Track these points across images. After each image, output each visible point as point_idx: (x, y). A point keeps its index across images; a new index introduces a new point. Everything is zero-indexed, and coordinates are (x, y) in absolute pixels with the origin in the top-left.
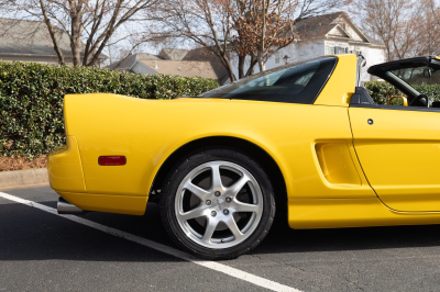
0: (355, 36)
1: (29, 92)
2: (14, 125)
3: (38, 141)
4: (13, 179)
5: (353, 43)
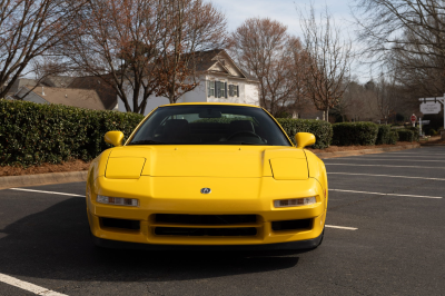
0: (232, 72)
1: (27, 121)
2: (16, 145)
3: (30, 156)
4: (17, 181)
5: (232, 78)
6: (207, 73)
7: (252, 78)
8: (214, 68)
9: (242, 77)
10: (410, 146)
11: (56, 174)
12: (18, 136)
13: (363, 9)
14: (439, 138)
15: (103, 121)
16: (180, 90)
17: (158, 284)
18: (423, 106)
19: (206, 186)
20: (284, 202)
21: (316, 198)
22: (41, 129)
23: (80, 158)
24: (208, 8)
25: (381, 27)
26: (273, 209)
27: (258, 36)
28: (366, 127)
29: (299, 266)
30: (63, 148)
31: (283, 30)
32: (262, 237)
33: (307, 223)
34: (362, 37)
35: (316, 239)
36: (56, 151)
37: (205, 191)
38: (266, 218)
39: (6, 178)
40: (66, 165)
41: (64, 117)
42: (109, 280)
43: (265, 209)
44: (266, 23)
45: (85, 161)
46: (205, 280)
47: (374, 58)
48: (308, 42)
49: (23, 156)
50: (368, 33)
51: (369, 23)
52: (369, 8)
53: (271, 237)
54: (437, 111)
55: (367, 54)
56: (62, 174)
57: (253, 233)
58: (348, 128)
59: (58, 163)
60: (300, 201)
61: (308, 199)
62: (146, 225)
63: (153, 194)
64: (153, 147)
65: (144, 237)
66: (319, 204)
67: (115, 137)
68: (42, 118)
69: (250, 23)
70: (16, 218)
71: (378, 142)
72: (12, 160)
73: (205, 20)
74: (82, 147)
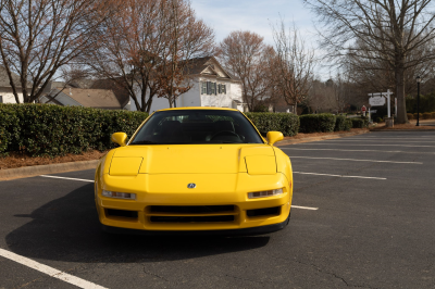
0: (221, 74)
1: (52, 121)
2: (44, 139)
3: (56, 149)
4: (45, 169)
5: (220, 79)
6: (200, 76)
7: (237, 78)
8: (206, 71)
9: (228, 78)
10: (361, 132)
11: (78, 162)
12: (46, 133)
13: (323, 24)
14: (384, 124)
15: (114, 119)
16: (177, 92)
17: (153, 264)
18: (371, 100)
19: (192, 182)
20: (256, 194)
21: (283, 189)
22: (65, 127)
23: (97, 149)
24: (200, 24)
25: (337, 37)
26: (247, 200)
27: (241, 45)
28: (326, 117)
29: (269, 246)
30: (82, 141)
31: (261, 40)
32: (238, 223)
33: (276, 210)
34: (322, 45)
35: (283, 223)
36: (77, 144)
37: (191, 186)
38: (241, 208)
39: (37, 167)
40: (86, 155)
41: (83, 117)
42: (113, 261)
43: (241, 200)
44: (247, 35)
45: (101, 151)
46: (192, 260)
47: (333, 62)
48: (280, 51)
49: (51, 148)
50: (328, 42)
51: (328, 34)
52: (328, 22)
53: (246, 223)
54: (382, 104)
55: (327, 59)
56: (82, 162)
57: (231, 219)
58: (312, 119)
59: (79, 153)
60: (270, 193)
61: (276, 191)
62: (142, 215)
63: (148, 189)
64: (149, 147)
65: (142, 225)
66: (286, 194)
67: (120, 138)
68: (65, 118)
69: (234, 34)
70: (41, 204)
71: (336, 130)
72: (42, 152)
73: (198, 33)
74: (98, 140)
